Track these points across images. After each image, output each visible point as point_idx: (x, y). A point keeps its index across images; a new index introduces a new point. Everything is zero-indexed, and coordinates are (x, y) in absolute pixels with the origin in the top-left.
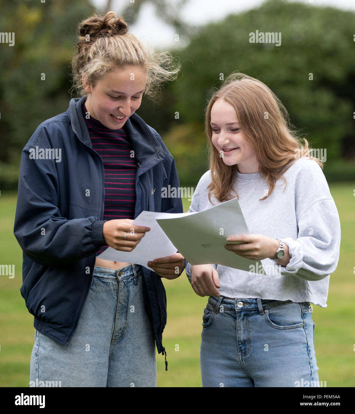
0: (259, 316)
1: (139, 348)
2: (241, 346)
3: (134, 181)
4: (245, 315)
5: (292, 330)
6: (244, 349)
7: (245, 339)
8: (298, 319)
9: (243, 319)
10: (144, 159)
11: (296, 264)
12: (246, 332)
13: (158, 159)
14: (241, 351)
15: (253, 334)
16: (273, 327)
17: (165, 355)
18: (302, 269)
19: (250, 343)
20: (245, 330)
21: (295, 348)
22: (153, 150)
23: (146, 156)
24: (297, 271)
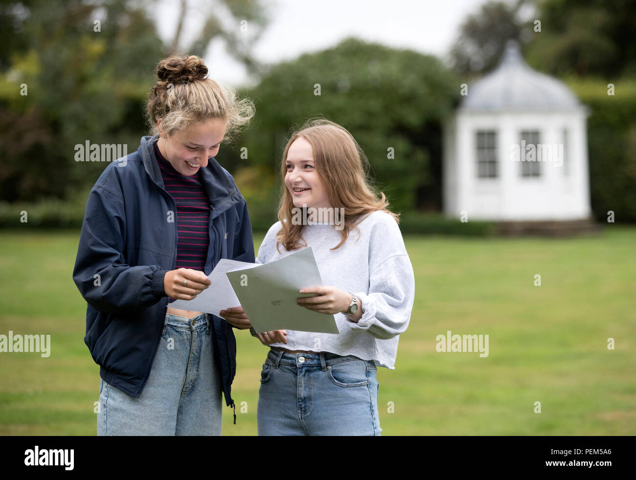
0: (321, 372)
1: (207, 400)
2: (301, 403)
3: (208, 225)
4: (307, 371)
5: (355, 388)
6: (304, 407)
7: (306, 396)
8: (362, 377)
9: (305, 374)
10: (218, 201)
11: (369, 319)
12: (307, 389)
13: (232, 202)
14: (301, 408)
15: (314, 391)
16: (335, 384)
17: (233, 408)
18: (374, 326)
19: (311, 400)
20: (305, 387)
21: (359, 407)
22: (226, 192)
23: (219, 199)
24: (369, 327)
